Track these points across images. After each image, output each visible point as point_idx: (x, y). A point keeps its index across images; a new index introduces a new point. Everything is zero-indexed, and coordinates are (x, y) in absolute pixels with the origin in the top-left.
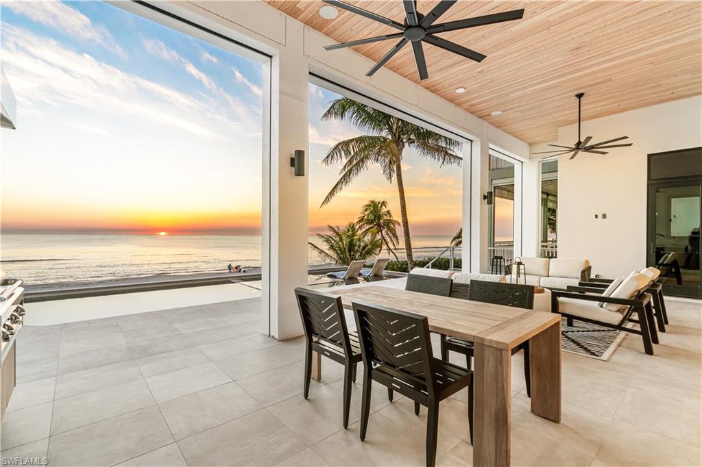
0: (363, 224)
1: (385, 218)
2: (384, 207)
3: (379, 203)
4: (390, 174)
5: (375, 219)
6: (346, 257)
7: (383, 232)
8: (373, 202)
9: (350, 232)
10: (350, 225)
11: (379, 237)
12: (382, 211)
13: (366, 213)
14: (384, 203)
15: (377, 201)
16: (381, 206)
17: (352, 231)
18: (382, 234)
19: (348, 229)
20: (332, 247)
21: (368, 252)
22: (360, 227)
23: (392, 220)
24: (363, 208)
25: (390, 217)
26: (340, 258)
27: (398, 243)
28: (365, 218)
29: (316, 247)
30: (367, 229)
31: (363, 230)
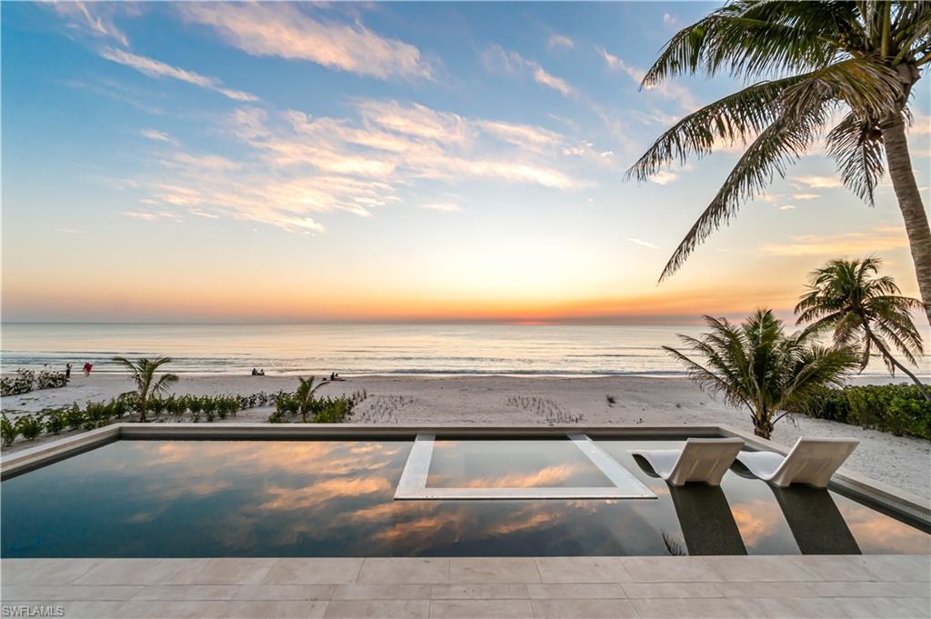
0: (814, 309)
1: (876, 293)
2: (870, 271)
3: (855, 264)
4: (869, 181)
5: (844, 298)
6: (751, 383)
7: (872, 324)
8: (839, 263)
9: (761, 330)
10: (760, 314)
11: (859, 335)
12: (866, 279)
13: (822, 286)
14: (869, 264)
15: (850, 261)
16: (862, 270)
17: (765, 327)
18: (867, 328)
19: (756, 323)
20: (715, 360)
21: (813, 376)
22: (805, 314)
23: (897, 297)
24: (813, 277)
25: (893, 292)
26: (737, 383)
27: (921, 348)
28: (818, 295)
29: (682, 357)
30: (825, 319)
31: (815, 320)
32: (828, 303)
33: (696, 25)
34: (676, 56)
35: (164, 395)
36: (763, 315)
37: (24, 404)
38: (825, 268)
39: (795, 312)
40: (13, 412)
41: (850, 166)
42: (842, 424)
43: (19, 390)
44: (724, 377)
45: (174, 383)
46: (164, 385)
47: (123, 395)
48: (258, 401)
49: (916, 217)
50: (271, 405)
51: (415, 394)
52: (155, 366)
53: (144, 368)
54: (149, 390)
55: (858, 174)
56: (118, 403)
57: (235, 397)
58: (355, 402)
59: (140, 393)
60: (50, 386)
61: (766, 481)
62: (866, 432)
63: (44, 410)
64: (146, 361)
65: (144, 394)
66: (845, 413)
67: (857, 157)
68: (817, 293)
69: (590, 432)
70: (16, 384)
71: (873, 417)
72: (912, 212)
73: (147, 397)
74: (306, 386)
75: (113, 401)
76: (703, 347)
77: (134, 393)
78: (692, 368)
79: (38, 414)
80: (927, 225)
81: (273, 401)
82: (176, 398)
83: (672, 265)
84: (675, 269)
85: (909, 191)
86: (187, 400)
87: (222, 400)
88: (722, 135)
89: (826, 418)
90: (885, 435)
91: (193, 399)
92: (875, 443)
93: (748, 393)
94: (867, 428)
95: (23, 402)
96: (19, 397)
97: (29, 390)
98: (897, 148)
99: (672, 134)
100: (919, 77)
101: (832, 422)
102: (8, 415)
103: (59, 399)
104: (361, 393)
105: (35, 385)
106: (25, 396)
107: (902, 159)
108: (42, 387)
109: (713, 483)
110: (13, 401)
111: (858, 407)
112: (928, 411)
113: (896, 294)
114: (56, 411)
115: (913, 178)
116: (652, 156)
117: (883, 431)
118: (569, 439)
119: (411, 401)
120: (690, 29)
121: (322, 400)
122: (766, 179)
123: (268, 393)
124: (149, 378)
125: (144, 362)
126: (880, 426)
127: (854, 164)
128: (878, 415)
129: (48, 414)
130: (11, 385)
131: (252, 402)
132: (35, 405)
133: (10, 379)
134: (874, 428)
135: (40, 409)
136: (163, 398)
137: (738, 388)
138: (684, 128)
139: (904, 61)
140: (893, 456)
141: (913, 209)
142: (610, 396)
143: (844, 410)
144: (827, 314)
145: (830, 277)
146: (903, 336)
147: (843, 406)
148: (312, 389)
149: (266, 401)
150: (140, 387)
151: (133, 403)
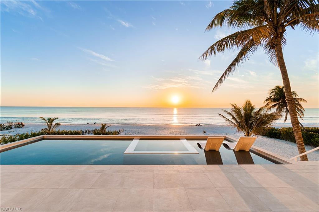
0: (270, 102)
8: (278, 87)
11: (284, 111)
18: (287, 108)
19: (246, 106)
20: (234, 118)
21: (263, 122)
22: (267, 104)
23: (297, 98)
24: (269, 91)
25: (296, 96)
26: (240, 125)
27: (303, 115)
28: (272, 97)
29: (224, 117)
30: (273, 105)
31: (271, 105)
32: (275, 100)
33: (222, 12)
34: (216, 22)
35: (56, 130)
36: (248, 103)
37: (9, 133)
38: (274, 88)
39: (264, 103)
40: (6, 135)
41: (272, 56)
42: (278, 140)
43: (8, 128)
44: (236, 123)
45: (59, 126)
46: (56, 126)
47: (43, 129)
48: (87, 132)
49: (284, 73)
50: (92, 133)
51: (140, 130)
52: (53, 120)
53: (50, 121)
54: (52, 128)
55: (274, 59)
56: (41, 132)
57: (80, 130)
58: (120, 132)
59: (48, 129)
60: (18, 127)
61: (233, 150)
62: (286, 142)
63: (16, 135)
64: (50, 118)
65: (50, 130)
66: (279, 136)
67: (274, 53)
68: (271, 96)
69: (186, 138)
70: (7, 126)
71: (288, 137)
72: (283, 71)
73: (51, 130)
74: (103, 127)
75: (40, 132)
76: (230, 114)
77: (46, 129)
78: (227, 121)
79: (14, 136)
80: (287, 75)
81: (92, 132)
82: (60, 131)
83: (216, 87)
84: (217, 88)
85: (282, 65)
86: (64, 132)
87: (76, 131)
88: (227, 48)
89: (273, 138)
90: (292, 143)
91: (66, 131)
92: (288, 145)
93: (243, 128)
94: (287, 141)
95: (9, 132)
96: (8, 130)
97: (11, 128)
98: (279, 52)
99: (212, 47)
100: (285, 30)
101: (275, 139)
102: (5, 136)
103: (21, 131)
104: (122, 129)
105: (13, 127)
106: (10, 130)
107: (280, 55)
108: (15, 128)
109: (217, 150)
110: (6, 132)
111: (284, 134)
112: (305, 135)
113: (297, 97)
114: (21, 135)
115: (284, 61)
116: (206, 54)
117: (291, 142)
118: (180, 140)
119: (139, 132)
120: (220, 13)
121: (109, 132)
122: (244, 60)
123: (91, 129)
124: (51, 125)
125: (49, 119)
126: (291, 140)
127: (273, 56)
128: (290, 137)
129: (18, 136)
130: (5, 127)
131: (86, 132)
132: (13, 133)
133: (5, 125)
134: (288, 141)
135: (15, 135)
136: (56, 131)
137: (240, 127)
138: (216, 45)
139: (281, 25)
140: (293, 149)
141: (283, 70)
142: (204, 131)
143: (279, 135)
144: (274, 104)
145: (275, 91)
146: (298, 110)
147: (279, 133)
148: (105, 128)
149: (90, 132)
150: (48, 127)
151: (46, 133)
